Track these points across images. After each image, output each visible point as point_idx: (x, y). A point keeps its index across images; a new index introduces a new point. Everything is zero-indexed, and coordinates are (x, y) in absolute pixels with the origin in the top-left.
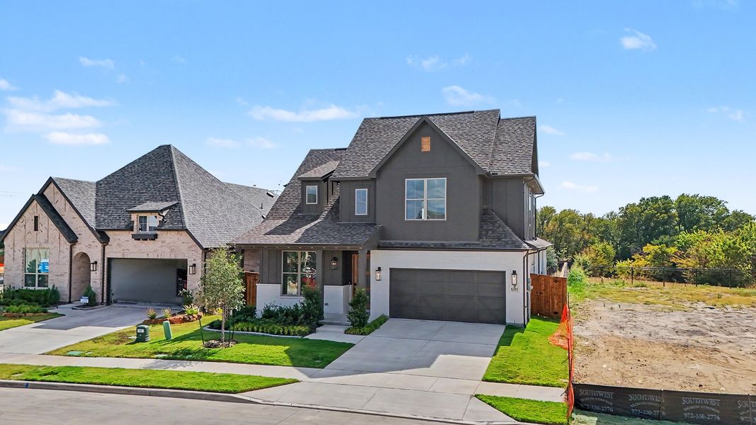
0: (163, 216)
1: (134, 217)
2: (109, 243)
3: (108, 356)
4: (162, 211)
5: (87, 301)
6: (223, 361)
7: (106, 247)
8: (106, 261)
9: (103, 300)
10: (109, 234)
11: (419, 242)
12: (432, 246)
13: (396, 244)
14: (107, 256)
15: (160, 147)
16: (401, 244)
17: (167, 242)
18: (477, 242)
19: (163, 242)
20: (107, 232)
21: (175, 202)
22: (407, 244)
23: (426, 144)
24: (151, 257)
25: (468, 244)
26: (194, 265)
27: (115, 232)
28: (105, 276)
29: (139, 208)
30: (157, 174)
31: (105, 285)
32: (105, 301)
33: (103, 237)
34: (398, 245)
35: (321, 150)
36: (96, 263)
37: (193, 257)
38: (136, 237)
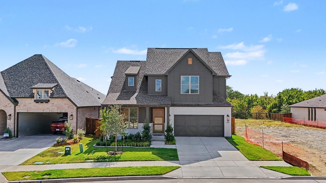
0: (53, 91)
1: (34, 91)
2: (18, 105)
3: (61, 163)
4: (52, 88)
5: (8, 136)
6: (128, 161)
7: (16, 107)
8: (16, 114)
9: (14, 134)
10: (18, 100)
11: (187, 103)
12: (194, 105)
13: (177, 104)
14: (16, 112)
15: (35, 55)
16: (180, 104)
17: (55, 104)
18: (213, 103)
19: (53, 104)
20: (16, 99)
21: (57, 84)
22: (182, 104)
23: (190, 61)
24: (45, 111)
25: (209, 104)
26: (72, 115)
27: (22, 99)
28: (16, 122)
29: (36, 86)
30: (39, 69)
31: (16, 127)
32: (16, 135)
33: (15, 101)
34: (178, 105)
35: (123, 61)
36: (10, 115)
37: (71, 111)
38: (37, 101)
